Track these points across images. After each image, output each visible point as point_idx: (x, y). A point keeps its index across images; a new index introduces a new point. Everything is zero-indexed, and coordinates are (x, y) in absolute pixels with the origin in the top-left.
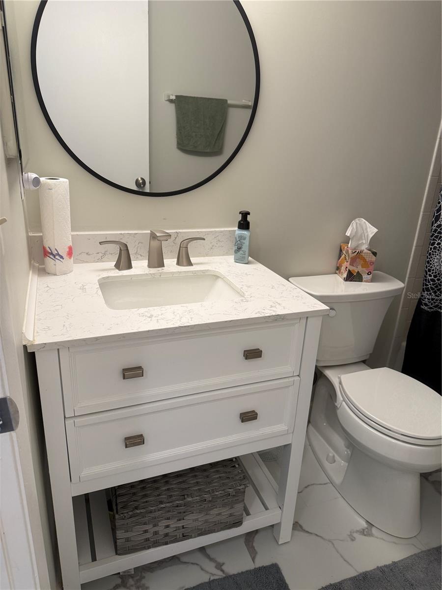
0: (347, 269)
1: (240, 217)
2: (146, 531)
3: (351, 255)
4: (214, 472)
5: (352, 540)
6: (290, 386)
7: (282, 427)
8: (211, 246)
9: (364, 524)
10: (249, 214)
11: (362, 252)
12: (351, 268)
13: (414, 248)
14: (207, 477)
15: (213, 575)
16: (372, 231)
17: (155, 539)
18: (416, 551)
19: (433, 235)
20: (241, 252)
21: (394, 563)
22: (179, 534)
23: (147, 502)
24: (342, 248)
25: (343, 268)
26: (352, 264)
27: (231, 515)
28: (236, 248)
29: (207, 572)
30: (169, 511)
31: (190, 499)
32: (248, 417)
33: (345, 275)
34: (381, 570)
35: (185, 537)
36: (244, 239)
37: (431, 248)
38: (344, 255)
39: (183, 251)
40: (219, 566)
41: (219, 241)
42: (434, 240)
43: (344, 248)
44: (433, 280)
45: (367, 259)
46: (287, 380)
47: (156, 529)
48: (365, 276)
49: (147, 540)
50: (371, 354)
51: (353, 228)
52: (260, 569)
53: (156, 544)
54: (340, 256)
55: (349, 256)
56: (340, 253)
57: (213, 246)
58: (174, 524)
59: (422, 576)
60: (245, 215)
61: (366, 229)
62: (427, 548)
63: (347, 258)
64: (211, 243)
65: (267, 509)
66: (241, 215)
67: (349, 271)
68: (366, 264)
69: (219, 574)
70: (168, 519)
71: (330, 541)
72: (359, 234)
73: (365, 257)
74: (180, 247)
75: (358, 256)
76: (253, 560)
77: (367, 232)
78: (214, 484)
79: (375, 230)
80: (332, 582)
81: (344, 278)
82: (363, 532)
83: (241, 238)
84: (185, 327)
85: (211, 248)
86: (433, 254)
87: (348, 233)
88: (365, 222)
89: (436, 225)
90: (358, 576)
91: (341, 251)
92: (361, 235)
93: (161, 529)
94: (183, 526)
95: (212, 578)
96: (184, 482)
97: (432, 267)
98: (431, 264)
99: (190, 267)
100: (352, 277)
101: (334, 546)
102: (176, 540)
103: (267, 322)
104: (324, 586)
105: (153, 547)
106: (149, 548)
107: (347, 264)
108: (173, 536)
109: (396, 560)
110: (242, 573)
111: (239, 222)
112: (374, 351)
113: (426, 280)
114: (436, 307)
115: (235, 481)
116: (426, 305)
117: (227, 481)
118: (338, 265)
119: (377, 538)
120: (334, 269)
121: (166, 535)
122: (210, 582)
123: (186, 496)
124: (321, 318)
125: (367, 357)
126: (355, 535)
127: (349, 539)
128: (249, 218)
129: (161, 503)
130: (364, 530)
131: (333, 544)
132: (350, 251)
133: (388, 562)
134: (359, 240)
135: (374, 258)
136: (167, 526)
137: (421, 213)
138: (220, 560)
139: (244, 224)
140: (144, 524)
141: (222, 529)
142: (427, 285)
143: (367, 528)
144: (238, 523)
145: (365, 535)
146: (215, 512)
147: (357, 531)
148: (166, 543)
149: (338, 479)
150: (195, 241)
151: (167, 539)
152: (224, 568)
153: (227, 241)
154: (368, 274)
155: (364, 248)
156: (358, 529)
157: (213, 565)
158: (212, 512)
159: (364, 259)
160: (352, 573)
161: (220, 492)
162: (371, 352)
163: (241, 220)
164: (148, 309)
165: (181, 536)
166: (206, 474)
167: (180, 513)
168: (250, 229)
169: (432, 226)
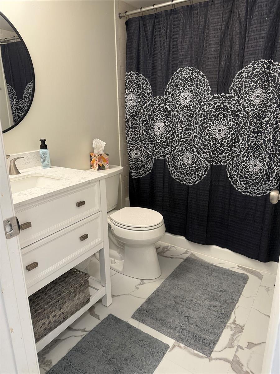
0: (98, 164)
1: (40, 143)
2: (44, 324)
3: (98, 157)
4: (69, 279)
5: (138, 289)
6: (98, 217)
7: (99, 239)
8: (25, 163)
9: (140, 281)
10: (45, 140)
11: (102, 154)
12: (99, 163)
13: (120, 151)
14: (67, 282)
15: (83, 335)
16: (103, 144)
17: (49, 327)
18: (164, 280)
19: (128, 143)
20: (46, 162)
21: (158, 288)
22: (61, 319)
23: (40, 306)
24: (91, 155)
25: (95, 165)
26: (99, 161)
27: (84, 297)
28: (42, 160)
29: (79, 336)
30: (54, 306)
31: (64, 294)
32: (84, 237)
33: (97, 168)
34: (154, 293)
35: (65, 319)
36: (46, 154)
37: (129, 150)
38: (93, 158)
39: (12, 166)
40: (84, 330)
41: (29, 159)
42: (129, 145)
43: (92, 155)
44: (134, 164)
45: (105, 158)
46: (97, 214)
47: (49, 320)
48: (106, 166)
49: (45, 329)
50: (117, 204)
51: (95, 144)
52: (104, 320)
53: (51, 329)
54: (91, 159)
55: (96, 157)
56: (91, 158)
57: (26, 162)
58: (57, 313)
59: (170, 287)
60: (43, 141)
61: (100, 143)
62: (167, 277)
63: (96, 159)
64: (25, 161)
65: (98, 290)
66: (41, 141)
67: (99, 165)
68: (105, 160)
69: (85, 333)
70: (54, 311)
71: (129, 294)
72: (98, 147)
73: (104, 157)
74: (10, 164)
75: (101, 157)
76: (99, 319)
77: (101, 145)
78: (73, 283)
79: (105, 143)
80: (138, 308)
81: (97, 169)
82: (140, 284)
83: (44, 154)
84: (49, 193)
85: (26, 164)
86: (131, 152)
87: (94, 146)
88: (99, 140)
89: (128, 138)
90: (147, 300)
91: (91, 156)
92: (99, 147)
93: (52, 319)
94: (63, 312)
95: (83, 337)
96: (55, 289)
97: (132, 158)
98: (131, 156)
99: (19, 175)
100: (101, 168)
101: (132, 295)
102: (61, 323)
103: (85, 185)
104: (135, 311)
105: (49, 332)
106: (47, 333)
107: (97, 162)
108: (58, 321)
109: (158, 286)
110: (97, 326)
111: (41, 146)
112: (118, 202)
113: (131, 164)
114: (138, 175)
115: (82, 277)
116: (134, 176)
117: (78, 279)
118: (91, 164)
119: (147, 283)
120: (89, 167)
121: (55, 322)
122: (83, 339)
123: (61, 294)
124: (105, 180)
125: (116, 206)
126: (138, 287)
127: (136, 289)
128: (46, 143)
129: (49, 302)
130: (140, 283)
131: (130, 294)
132: (97, 155)
133: (155, 289)
134: (98, 149)
135: (108, 157)
136: (55, 316)
137: (119, 134)
138: (82, 328)
139: (44, 146)
140: (42, 320)
141: (82, 307)
142: (132, 167)
143: (141, 282)
144: (88, 301)
145: (142, 285)
146: (77, 297)
147: (138, 285)
148: (56, 327)
149: (120, 269)
150: (19, 159)
151: (56, 324)
152: (86, 330)
153: (33, 159)
154: (107, 165)
155: (101, 153)
156: (138, 284)
157: (80, 332)
158: (75, 299)
159: (104, 158)
160: (144, 300)
161: (78, 284)
162: (117, 203)
163: (42, 144)
164: (19, 193)
165: (63, 319)
166: (64, 282)
167: (60, 305)
168: (48, 148)
169: (127, 139)
